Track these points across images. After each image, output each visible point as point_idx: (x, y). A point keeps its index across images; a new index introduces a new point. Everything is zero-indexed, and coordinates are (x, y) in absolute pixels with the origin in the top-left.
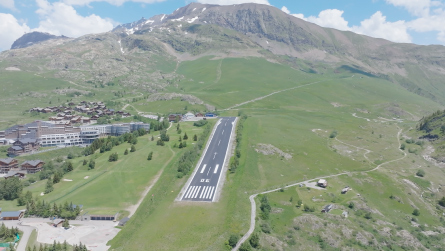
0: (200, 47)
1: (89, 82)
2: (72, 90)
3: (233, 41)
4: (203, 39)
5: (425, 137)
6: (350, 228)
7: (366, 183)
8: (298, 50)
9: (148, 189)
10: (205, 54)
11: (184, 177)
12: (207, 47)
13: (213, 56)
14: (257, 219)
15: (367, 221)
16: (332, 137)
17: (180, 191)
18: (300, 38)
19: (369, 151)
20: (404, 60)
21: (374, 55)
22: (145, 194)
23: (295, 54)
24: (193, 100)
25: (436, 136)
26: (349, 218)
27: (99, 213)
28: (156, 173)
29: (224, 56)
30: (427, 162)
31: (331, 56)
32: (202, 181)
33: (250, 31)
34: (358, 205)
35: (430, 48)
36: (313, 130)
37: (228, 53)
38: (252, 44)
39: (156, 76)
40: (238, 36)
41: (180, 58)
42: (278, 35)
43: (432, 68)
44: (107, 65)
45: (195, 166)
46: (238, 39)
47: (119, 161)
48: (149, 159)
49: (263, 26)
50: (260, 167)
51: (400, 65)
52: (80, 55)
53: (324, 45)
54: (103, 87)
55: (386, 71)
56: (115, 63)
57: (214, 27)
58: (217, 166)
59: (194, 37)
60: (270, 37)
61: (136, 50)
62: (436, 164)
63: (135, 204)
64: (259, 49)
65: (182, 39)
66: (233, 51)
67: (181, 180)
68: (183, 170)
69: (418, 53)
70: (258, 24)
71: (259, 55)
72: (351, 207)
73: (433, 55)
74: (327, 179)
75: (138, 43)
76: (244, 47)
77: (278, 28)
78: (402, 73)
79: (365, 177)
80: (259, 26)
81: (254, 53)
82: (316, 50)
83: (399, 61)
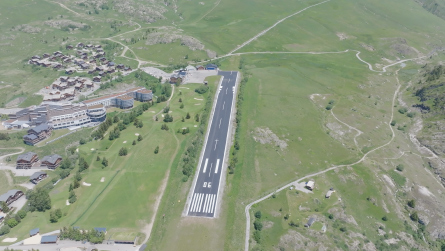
2: (66, 21)
5: (418, 106)
6: (326, 246)
7: (349, 180)
14: (250, 242)
15: (342, 234)
16: (328, 109)
17: (186, 201)
19: (360, 133)
22: (156, 207)
24: (194, 45)
25: (428, 108)
26: (327, 232)
27: (121, 237)
28: (163, 176)
30: (412, 144)
32: (205, 185)
34: (337, 215)
36: (312, 97)
47: (129, 155)
48: (156, 152)
50: (257, 163)
54: (97, 13)
58: (218, 161)
62: (419, 148)
63: (149, 222)
72: (330, 217)
74: (315, 178)
79: (350, 172)
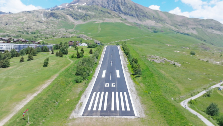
0: (88, 17)
1: (19, 32)
2: (5, 34)
3: (106, 14)
4: (89, 13)
8: (140, 20)
9: (30, 98)
10: (91, 21)
11: (84, 82)
12: (92, 17)
13: (95, 22)
17: (79, 98)
18: (141, 14)
20: (195, 26)
21: (180, 24)
23: (139, 22)
29: (101, 21)
31: (158, 23)
32: (107, 85)
33: (115, 10)
35: (207, 20)
36: (175, 51)
37: (104, 20)
38: (117, 16)
39: (62, 30)
40: (109, 12)
41: (76, 22)
42: (130, 12)
43: (210, 30)
44: (33, 24)
45: (94, 71)
46: (109, 13)
48: (45, 65)
49: (122, 8)
51: (193, 29)
52: (16, 19)
53: (154, 18)
55: (186, 32)
56: (38, 23)
57: (95, 6)
58: (118, 72)
59: (84, 12)
60: (125, 14)
61: (51, 18)
64: (121, 18)
65: (77, 13)
66: (106, 19)
67: (81, 85)
68: (82, 74)
69: (202, 23)
70: (119, 7)
71: (121, 22)
73: (209, 24)
75: (52, 15)
76: (112, 17)
77: (130, 9)
78: (195, 32)
80: (119, 8)
81: (118, 20)
82: (149, 20)
83: (193, 26)
